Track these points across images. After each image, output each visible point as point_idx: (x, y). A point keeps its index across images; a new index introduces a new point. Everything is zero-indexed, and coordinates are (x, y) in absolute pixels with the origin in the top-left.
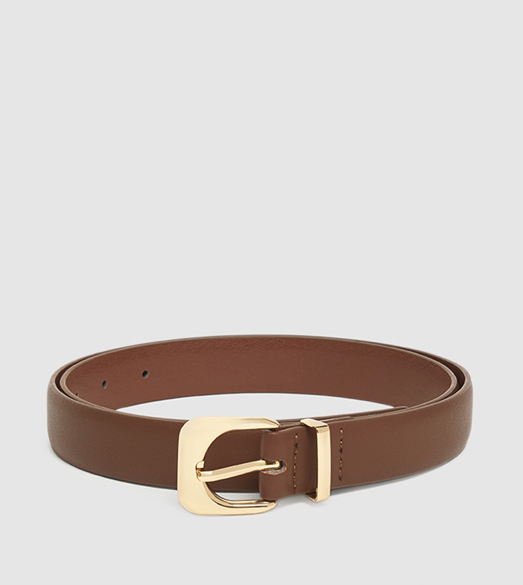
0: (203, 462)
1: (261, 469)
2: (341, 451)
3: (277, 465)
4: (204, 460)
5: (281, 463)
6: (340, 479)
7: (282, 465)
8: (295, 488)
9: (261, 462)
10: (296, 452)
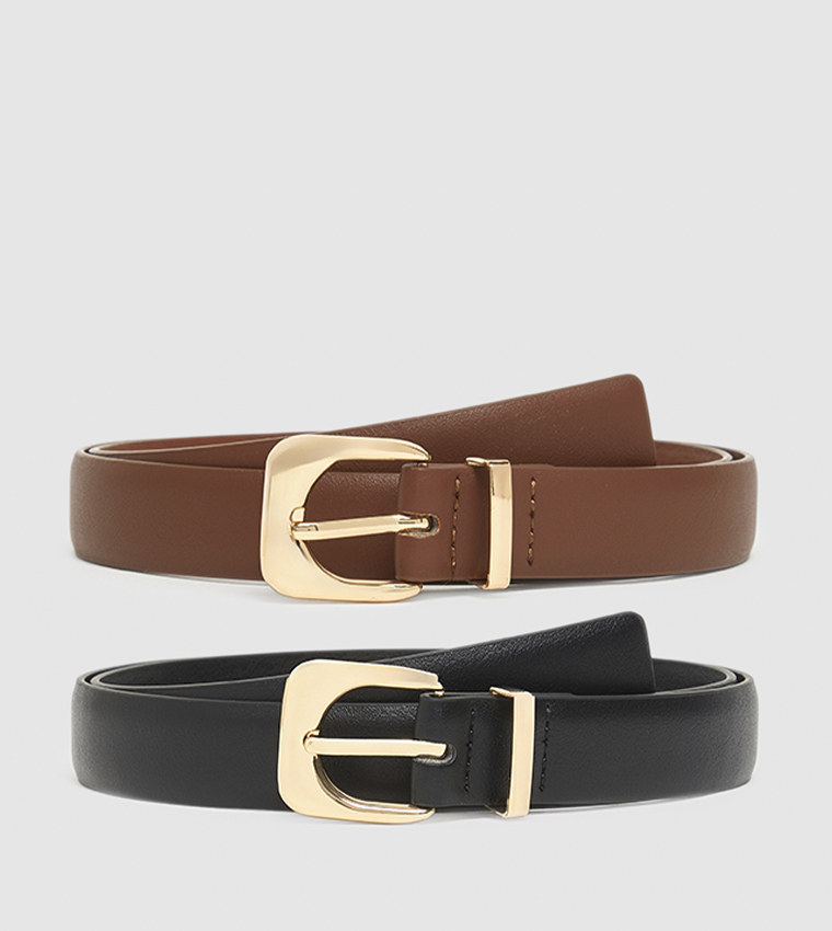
0: (303, 510)
1: (397, 530)
2: (532, 515)
3: (425, 524)
4: (304, 506)
5: (431, 520)
6: (530, 563)
7: (431, 526)
8: (455, 567)
9: (398, 517)
10: (457, 506)
